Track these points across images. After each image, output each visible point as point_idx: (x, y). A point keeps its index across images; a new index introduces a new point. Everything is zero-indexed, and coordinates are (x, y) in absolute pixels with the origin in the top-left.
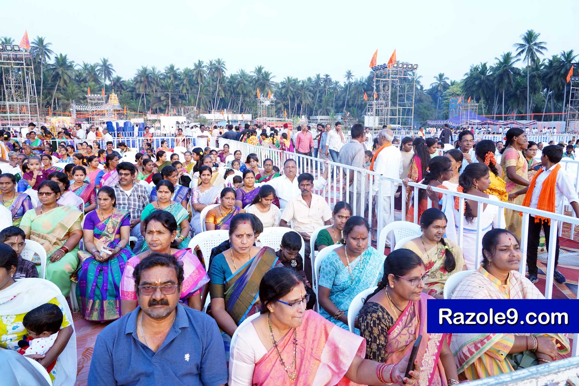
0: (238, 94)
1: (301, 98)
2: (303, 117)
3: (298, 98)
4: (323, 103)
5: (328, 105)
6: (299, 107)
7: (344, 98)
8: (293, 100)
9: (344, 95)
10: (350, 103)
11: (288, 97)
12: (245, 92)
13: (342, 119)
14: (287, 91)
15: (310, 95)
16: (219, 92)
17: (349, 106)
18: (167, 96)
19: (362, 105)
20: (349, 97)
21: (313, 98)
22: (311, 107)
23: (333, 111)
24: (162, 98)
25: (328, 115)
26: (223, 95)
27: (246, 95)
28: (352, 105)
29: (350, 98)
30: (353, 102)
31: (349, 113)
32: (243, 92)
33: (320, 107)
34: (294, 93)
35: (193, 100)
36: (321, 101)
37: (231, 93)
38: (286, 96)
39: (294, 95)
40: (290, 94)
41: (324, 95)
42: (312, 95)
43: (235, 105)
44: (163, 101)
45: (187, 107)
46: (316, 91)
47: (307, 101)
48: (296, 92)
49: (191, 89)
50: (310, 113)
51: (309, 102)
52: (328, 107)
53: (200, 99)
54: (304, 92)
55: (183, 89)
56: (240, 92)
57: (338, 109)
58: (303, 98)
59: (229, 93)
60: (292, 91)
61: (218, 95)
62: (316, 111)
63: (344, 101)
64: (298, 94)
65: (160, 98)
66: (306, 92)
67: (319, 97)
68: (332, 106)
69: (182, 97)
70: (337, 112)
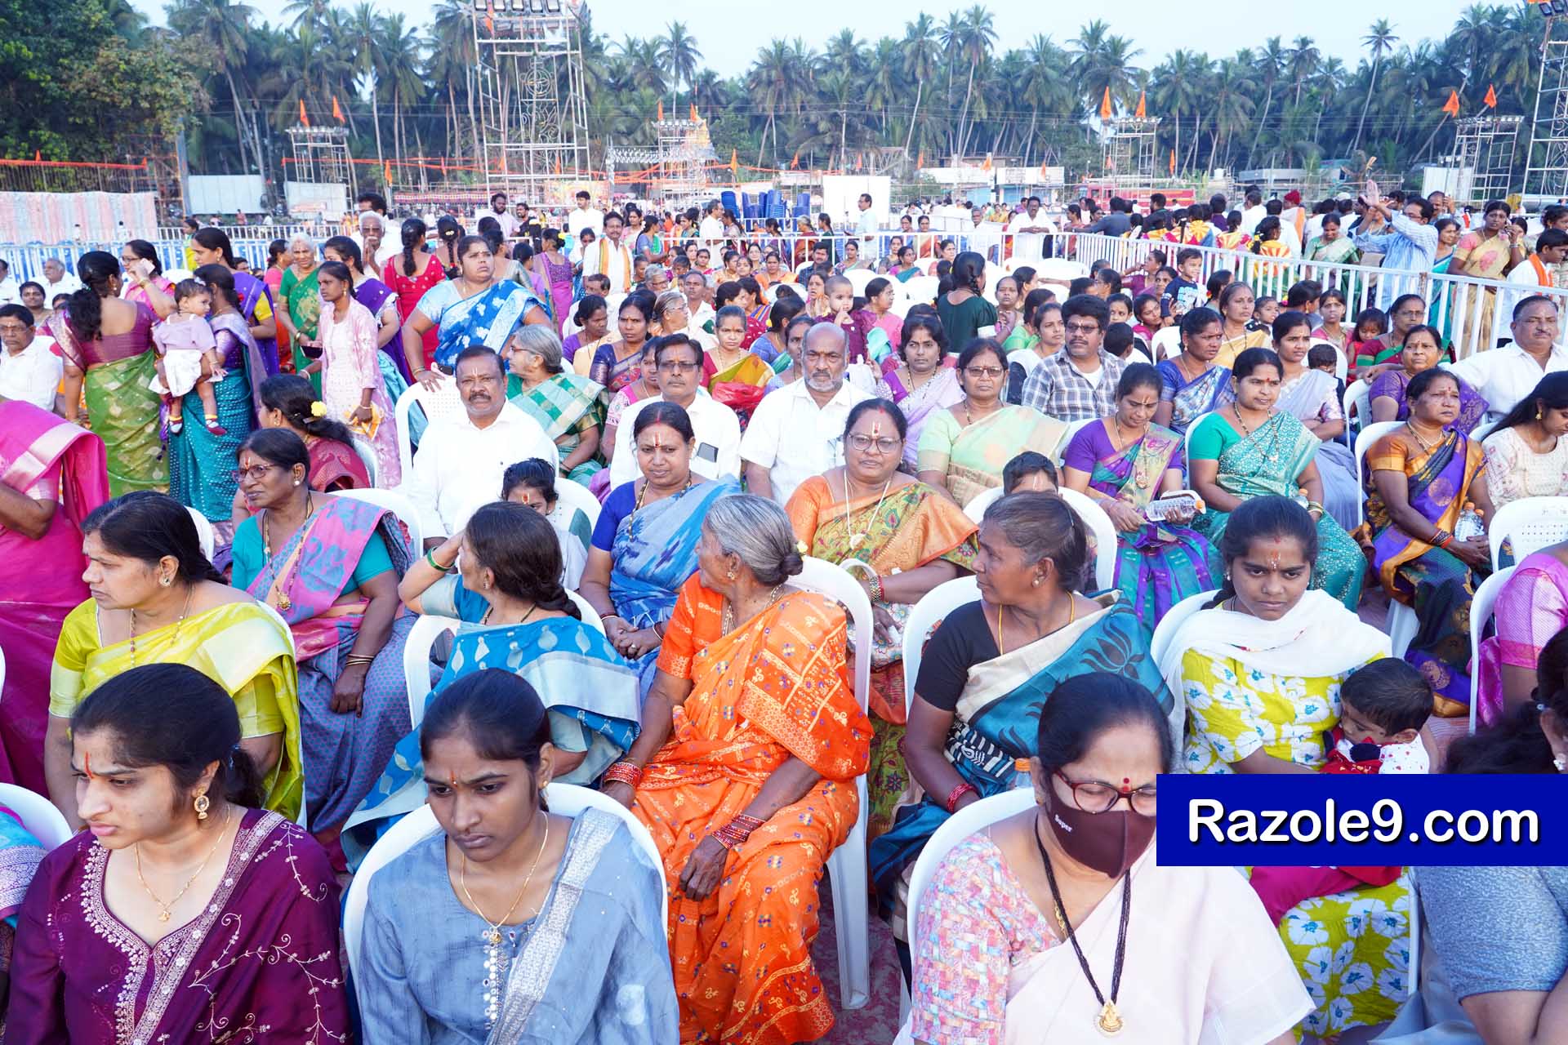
0: (1028, 108)
1: (1215, 114)
2: (1219, 172)
3: (1204, 115)
4: (1284, 129)
5: (1298, 134)
6: (1205, 144)
7: (1357, 111)
8: (1188, 122)
9: (1355, 102)
10: (1376, 127)
11: (1175, 112)
12: (1047, 101)
13: (1342, 177)
14: (1172, 96)
15: (1242, 107)
16: (972, 104)
17: (1368, 136)
18: (834, 119)
19: (1415, 131)
20: (1375, 107)
21: (1251, 113)
22: (1245, 138)
23: (1315, 153)
24: (822, 126)
25: (1298, 165)
26: (982, 112)
27: (1047, 111)
28: (1383, 133)
29: (1377, 113)
30: (1388, 122)
31: (1374, 159)
32: (1040, 101)
33: (1274, 141)
34: (1194, 102)
35: (898, 130)
36: (1276, 123)
37: (1007, 106)
38: (1169, 110)
39: (1192, 107)
40: (1181, 104)
41: (1287, 102)
42: (1250, 104)
43: (1014, 139)
44: (824, 133)
45: (884, 149)
46: (1264, 94)
47: (1233, 123)
48: (1199, 98)
49: (896, 97)
50: (1239, 159)
51: (1240, 130)
52: (1300, 143)
53: (918, 125)
54: (1227, 96)
55: (873, 98)
56: (1034, 103)
57: (1332, 148)
58: (1221, 114)
59: (1001, 105)
60: (1187, 96)
61: (970, 113)
62: (1259, 154)
63: (1355, 122)
64: (1206, 104)
65: (815, 125)
66: (1233, 97)
67: (1272, 110)
68: (1312, 138)
69: (872, 123)
70: (1327, 157)
